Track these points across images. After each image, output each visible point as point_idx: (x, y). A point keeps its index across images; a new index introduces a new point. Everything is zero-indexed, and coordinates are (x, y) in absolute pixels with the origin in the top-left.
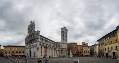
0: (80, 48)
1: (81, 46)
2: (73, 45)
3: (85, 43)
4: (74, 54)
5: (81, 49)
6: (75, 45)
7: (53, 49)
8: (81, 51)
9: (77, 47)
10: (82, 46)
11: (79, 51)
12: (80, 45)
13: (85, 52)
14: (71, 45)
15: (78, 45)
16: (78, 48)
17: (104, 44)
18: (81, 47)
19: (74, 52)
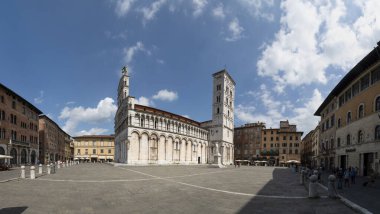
0: (272, 139)
1: (275, 133)
2: (252, 130)
3: (287, 122)
4: (255, 156)
5: (275, 142)
6: (257, 132)
7: (180, 143)
8: (274, 148)
9: (263, 136)
10: (278, 133)
11: (269, 149)
12: (272, 131)
13: (284, 152)
14: (246, 131)
15: (265, 131)
16: (265, 139)
17: (336, 124)
18: (275, 135)
19: (255, 152)
